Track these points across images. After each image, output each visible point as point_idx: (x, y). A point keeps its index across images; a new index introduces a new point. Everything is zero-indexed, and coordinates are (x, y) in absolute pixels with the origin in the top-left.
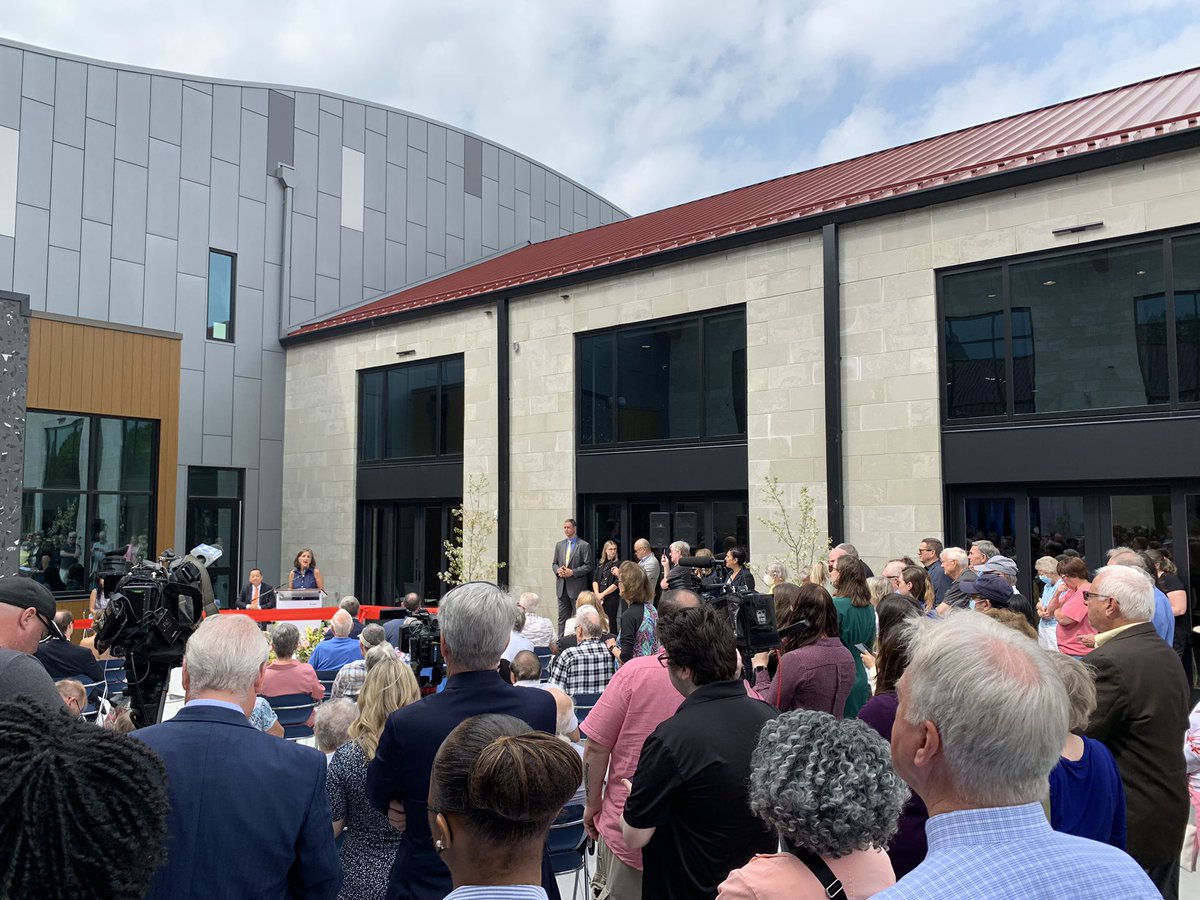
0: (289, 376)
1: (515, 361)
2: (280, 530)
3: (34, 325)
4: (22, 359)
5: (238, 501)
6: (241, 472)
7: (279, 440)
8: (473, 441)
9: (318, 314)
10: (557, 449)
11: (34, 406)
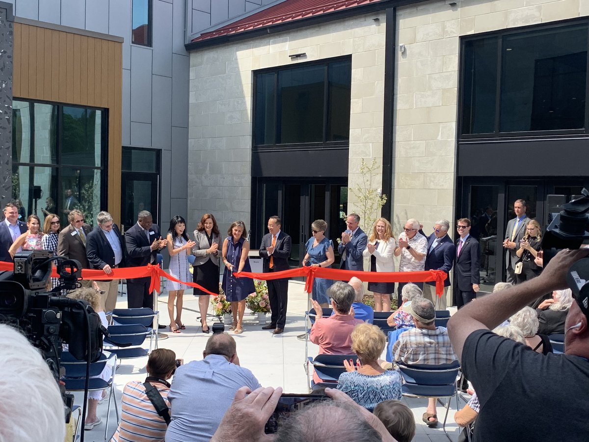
0: (192, 75)
1: (401, 62)
2: (186, 199)
3: (16, 28)
4: (9, 57)
5: (156, 175)
6: (158, 152)
7: (185, 127)
8: (358, 131)
9: (213, 24)
10: (439, 138)
11: (18, 95)
